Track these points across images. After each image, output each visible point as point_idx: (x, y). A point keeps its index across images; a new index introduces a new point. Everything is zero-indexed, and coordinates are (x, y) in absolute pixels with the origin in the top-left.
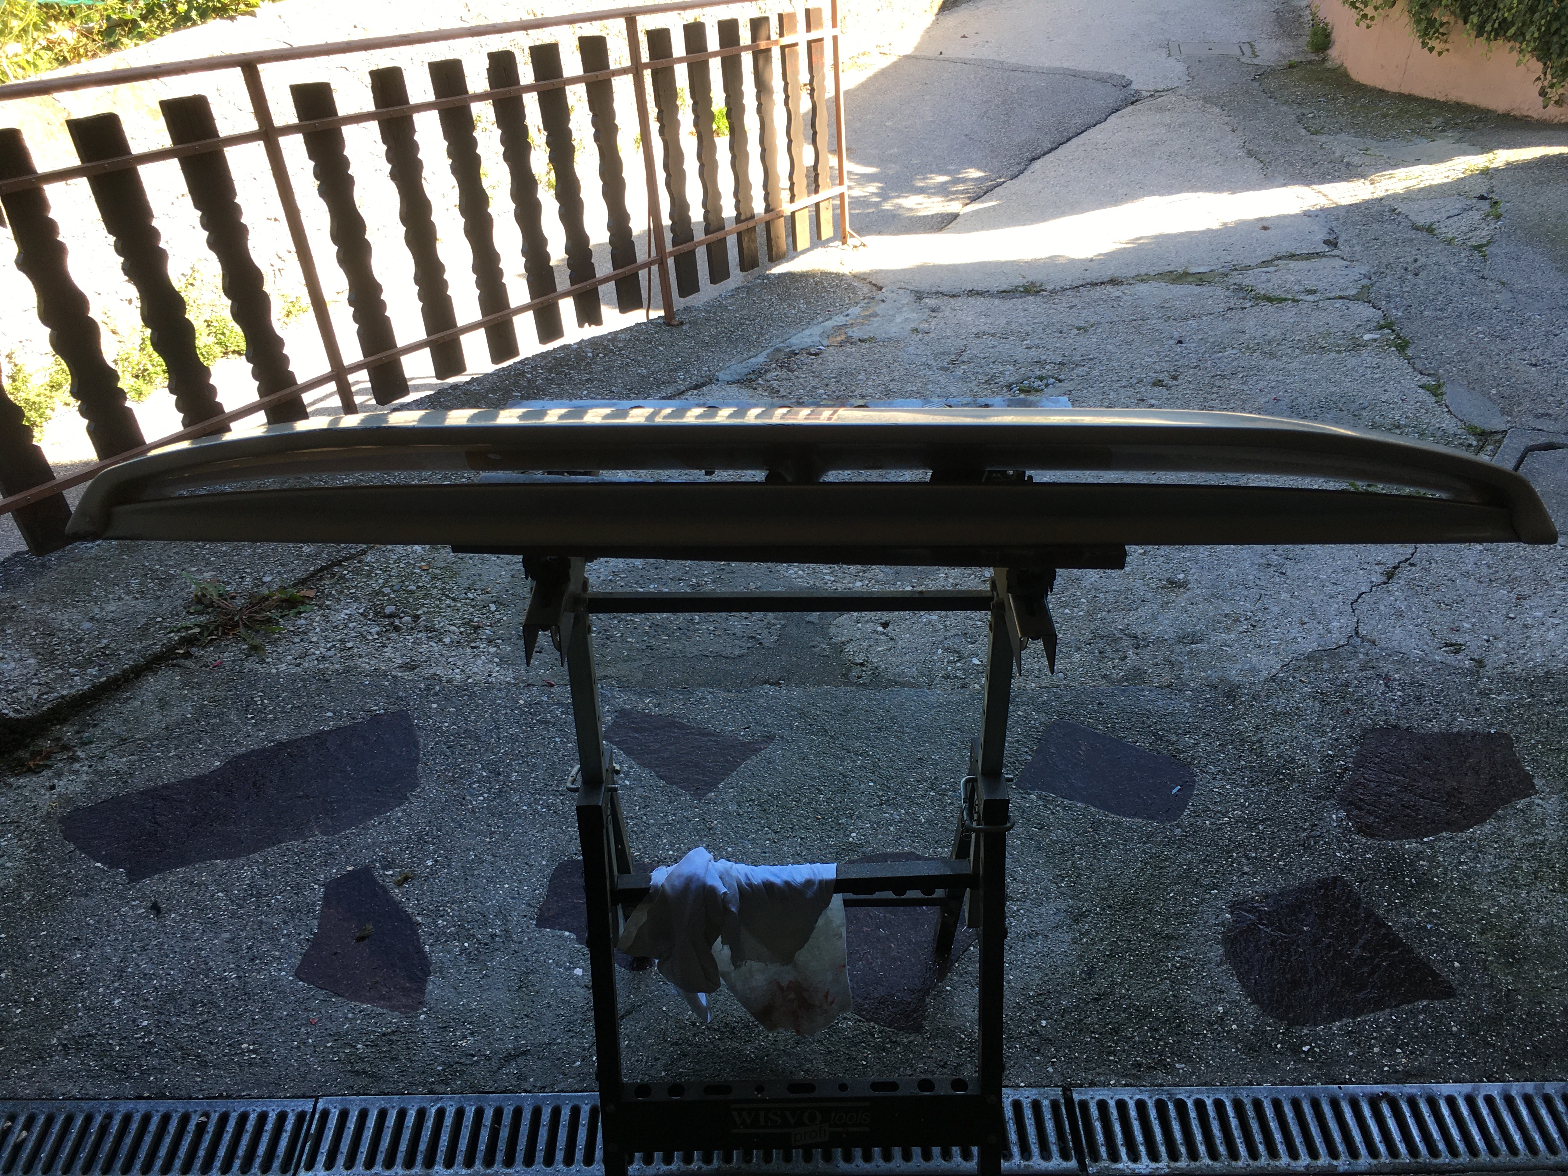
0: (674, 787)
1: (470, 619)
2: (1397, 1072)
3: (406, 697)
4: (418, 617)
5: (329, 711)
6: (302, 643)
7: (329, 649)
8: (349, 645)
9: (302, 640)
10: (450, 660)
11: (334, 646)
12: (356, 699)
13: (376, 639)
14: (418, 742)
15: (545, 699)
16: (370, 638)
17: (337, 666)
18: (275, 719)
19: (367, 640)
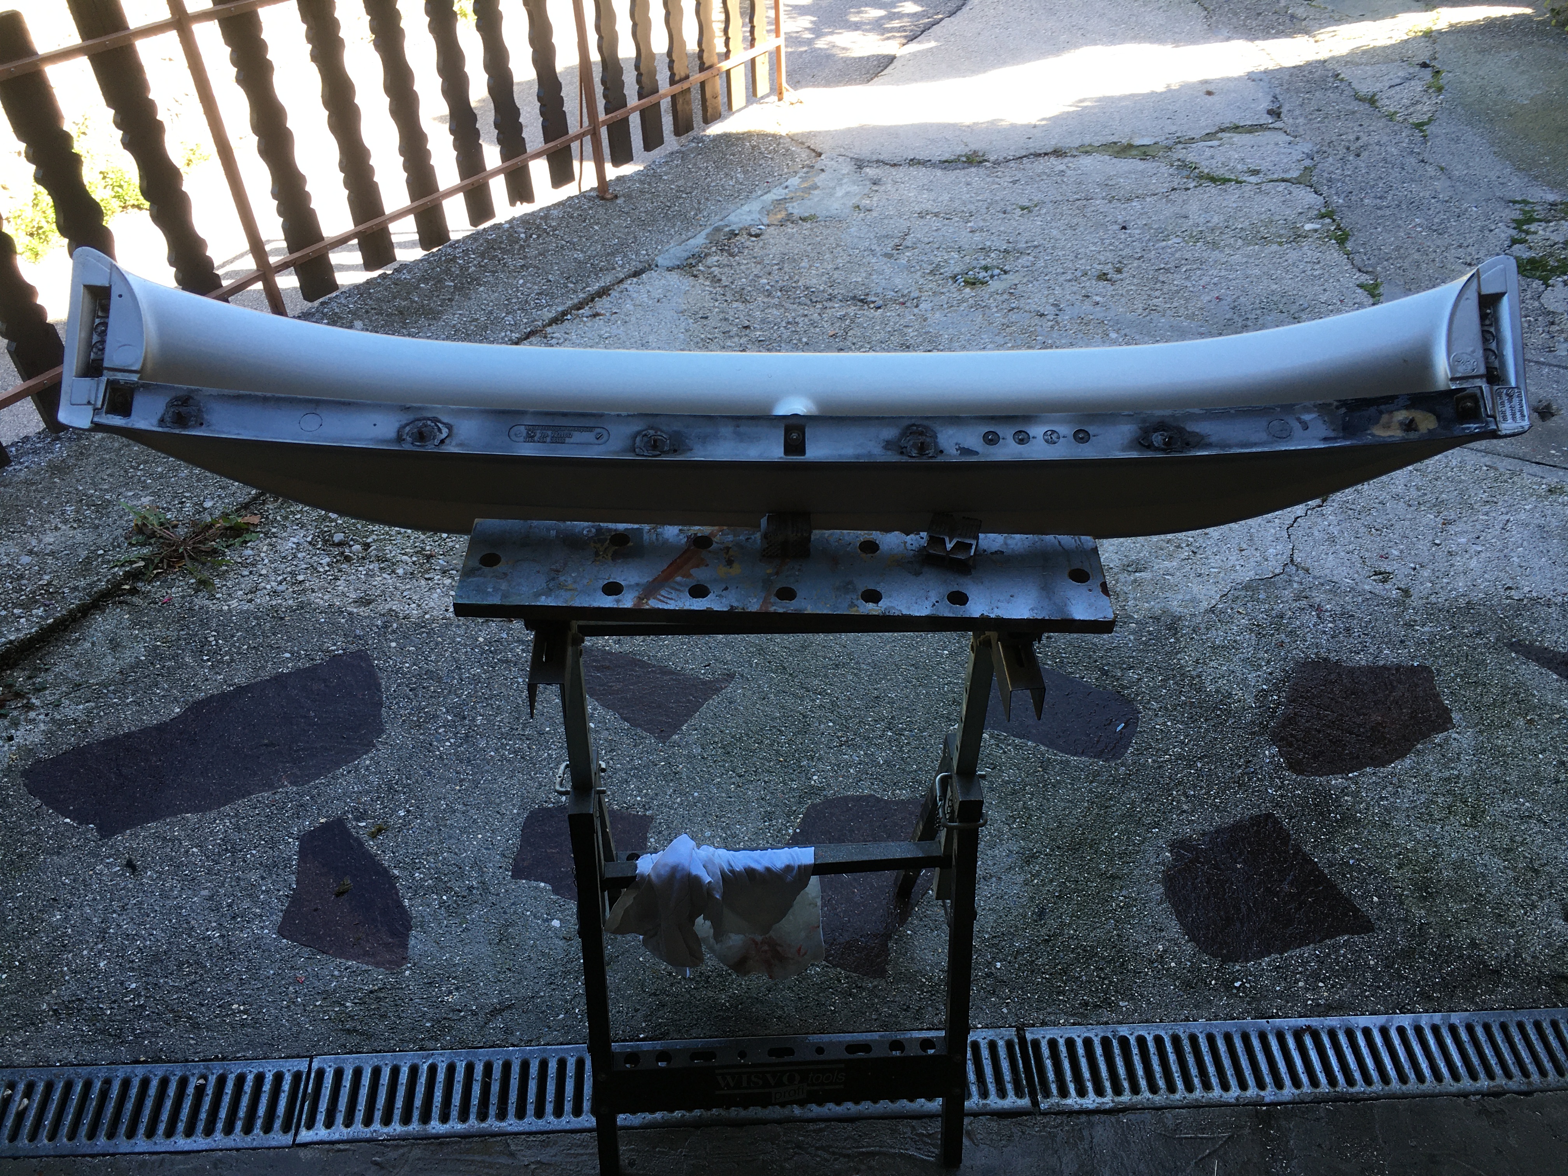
0: (639, 731)
1: (422, 548)
2: (1319, 1005)
3: (363, 636)
4: (367, 546)
5: (286, 651)
6: (252, 576)
7: (280, 583)
8: (300, 578)
9: (251, 573)
10: (405, 594)
11: (285, 579)
12: (313, 638)
13: (327, 571)
14: (380, 684)
15: (505, 636)
16: (321, 570)
17: (290, 602)
18: (232, 660)
19: (319, 572)
